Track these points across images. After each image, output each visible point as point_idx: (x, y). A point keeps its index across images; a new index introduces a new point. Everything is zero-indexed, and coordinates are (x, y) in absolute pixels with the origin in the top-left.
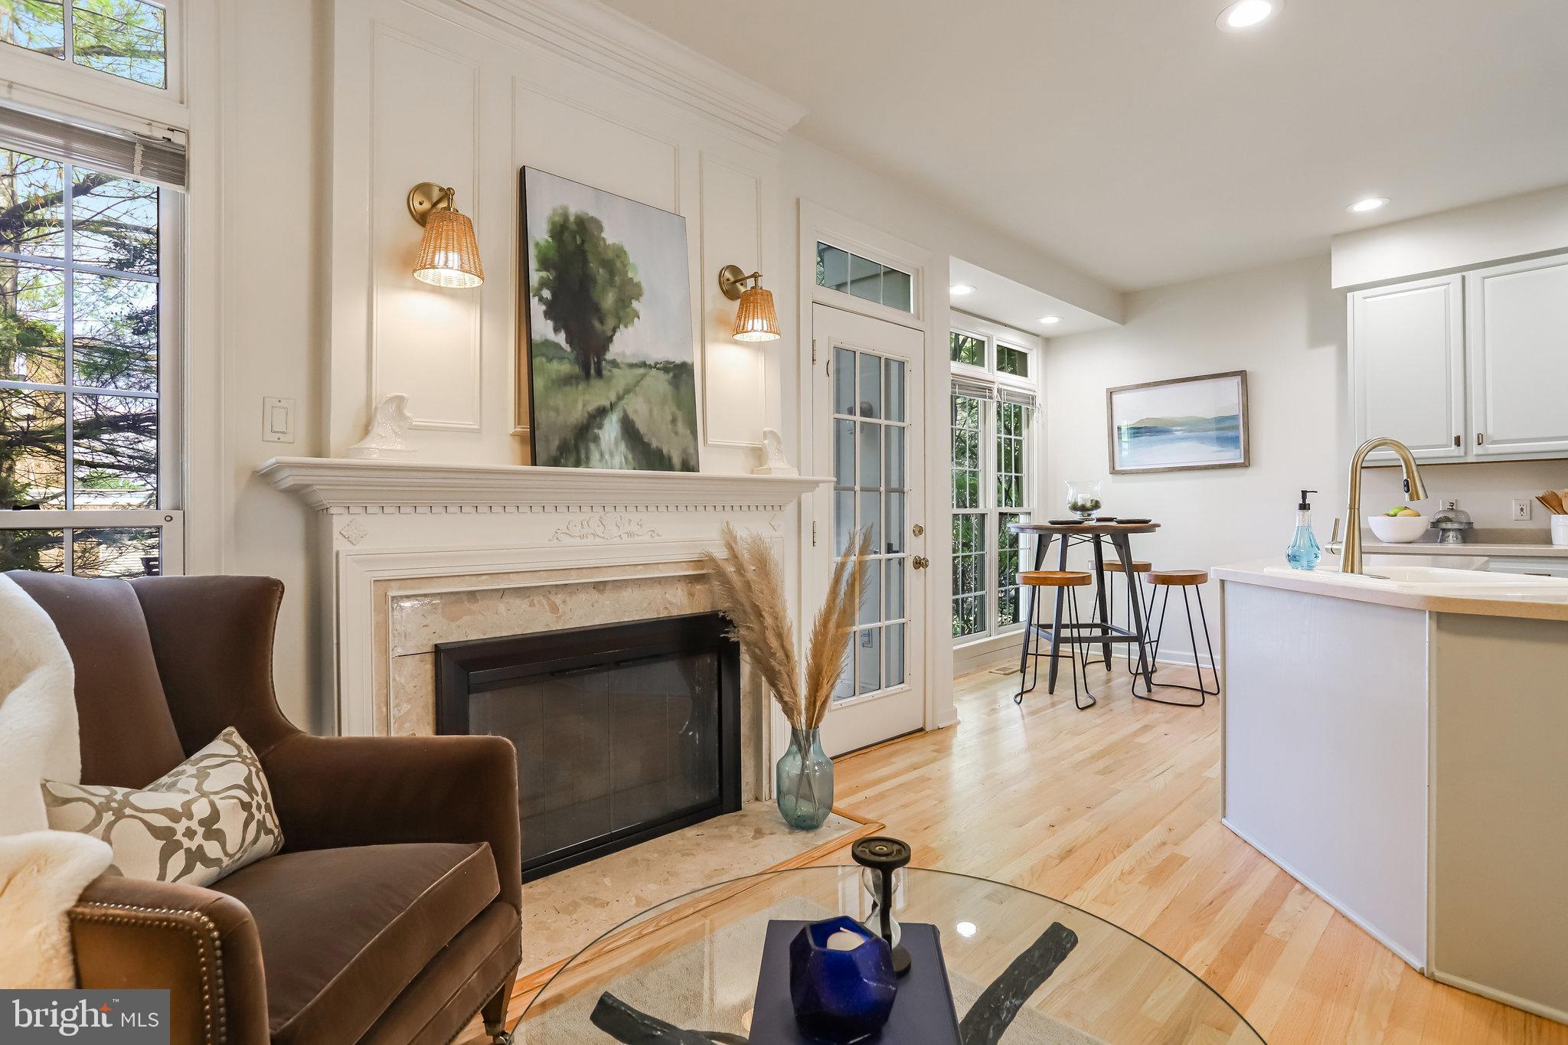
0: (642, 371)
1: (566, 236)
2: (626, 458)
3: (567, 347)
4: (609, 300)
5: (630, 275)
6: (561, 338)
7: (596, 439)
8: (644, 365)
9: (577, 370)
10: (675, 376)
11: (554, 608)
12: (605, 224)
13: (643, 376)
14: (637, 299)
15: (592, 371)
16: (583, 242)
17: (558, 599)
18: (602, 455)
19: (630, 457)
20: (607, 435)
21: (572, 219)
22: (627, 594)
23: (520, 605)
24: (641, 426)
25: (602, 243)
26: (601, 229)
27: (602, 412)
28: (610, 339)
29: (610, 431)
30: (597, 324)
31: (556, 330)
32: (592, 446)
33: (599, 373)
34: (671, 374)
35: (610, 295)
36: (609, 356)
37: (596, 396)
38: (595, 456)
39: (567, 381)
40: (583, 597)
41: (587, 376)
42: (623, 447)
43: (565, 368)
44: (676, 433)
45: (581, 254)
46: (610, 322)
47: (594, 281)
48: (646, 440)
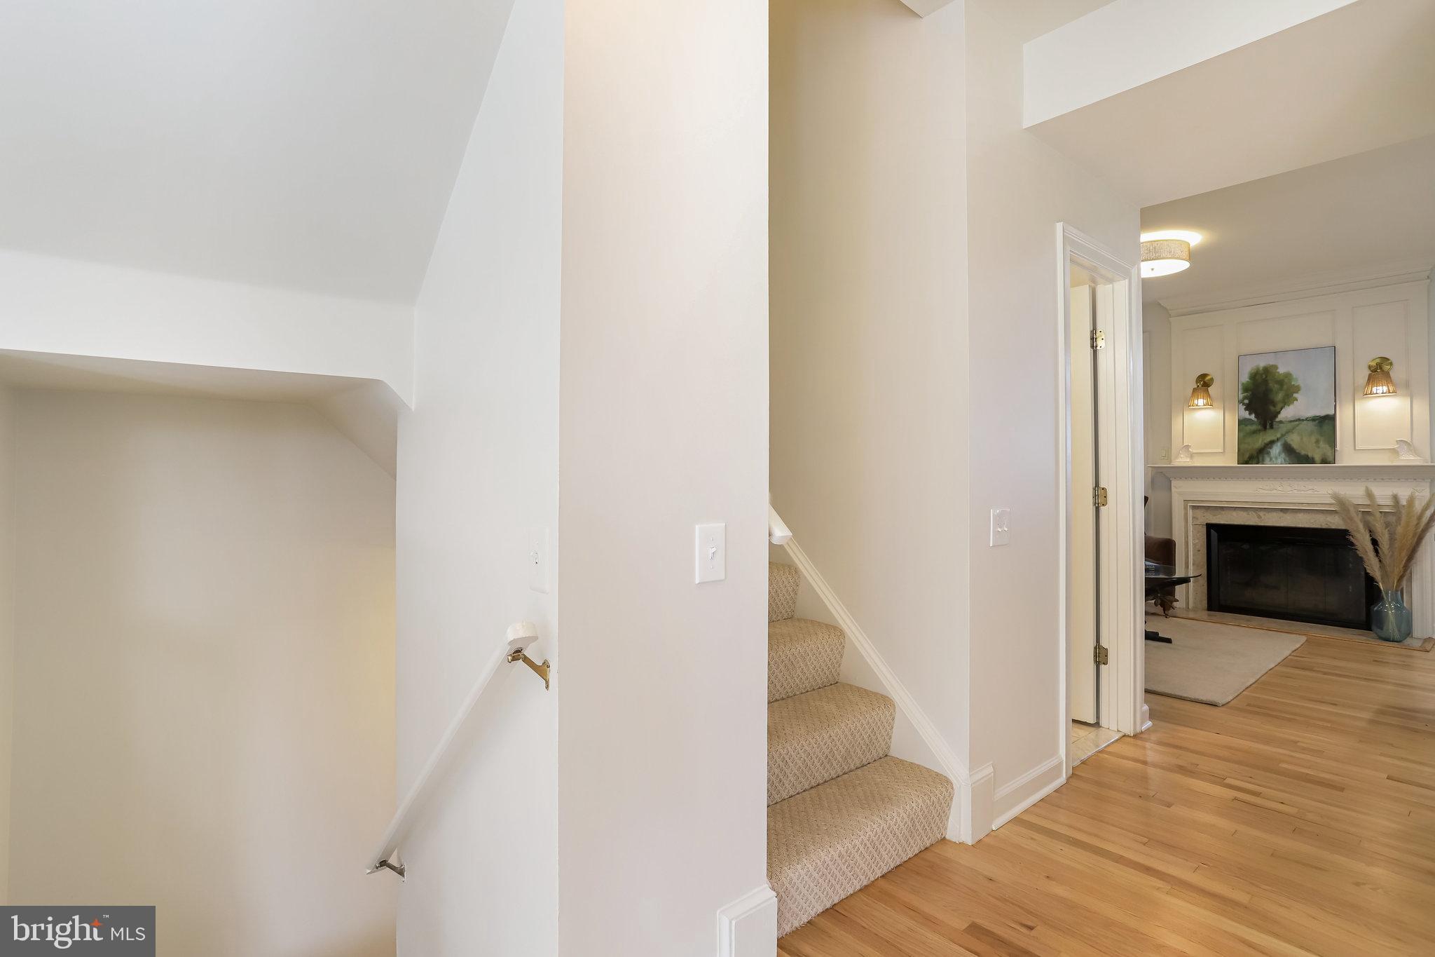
0: (1297, 423)
1: (1257, 377)
2: (1285, 460)
3: (1256, 420)
4: (1280, 396)
5: (1293, 383)
6: (1253, 417)
7: (1268, 453)
8: (1299, 420)
9: (1260, 427)
10: (1319, 422)
11: (1259, 517)
12: (1279, 366)
13: (1298, 425)
14: (1297, 392)
15: (1268, 427)
16: (1266, 377)
17: (1261, 514)
18: (1271, 459)
19: (1287, 459)
20: (1274, 451)
21: (1261, 369)
22: (1301, 516)
23: (1244, 514)
24: (1295, 445)
25: (1277, 374)
26: (1276, 367)
27: (1272, 443)
28: (1279, 413)
29: (1276, 449)
30: (1272, 408)
31: (1250, 414)
32: (1266, 456)
33: (1272, 427)
34: (1317, 421)
35: (1280, 395)
36: (1277, 420)
37: (1269, 436)
38: (1267, 459)
39: (1254, 432)
40: (1275, 514)
41: (1265, 428)
42: (1283, 455)
43: (1254, 427)
44: (1319, 447)
45: (1266, 382)
46: (1279, 406)
47: (1271, 390)
48: (1297, 451)
